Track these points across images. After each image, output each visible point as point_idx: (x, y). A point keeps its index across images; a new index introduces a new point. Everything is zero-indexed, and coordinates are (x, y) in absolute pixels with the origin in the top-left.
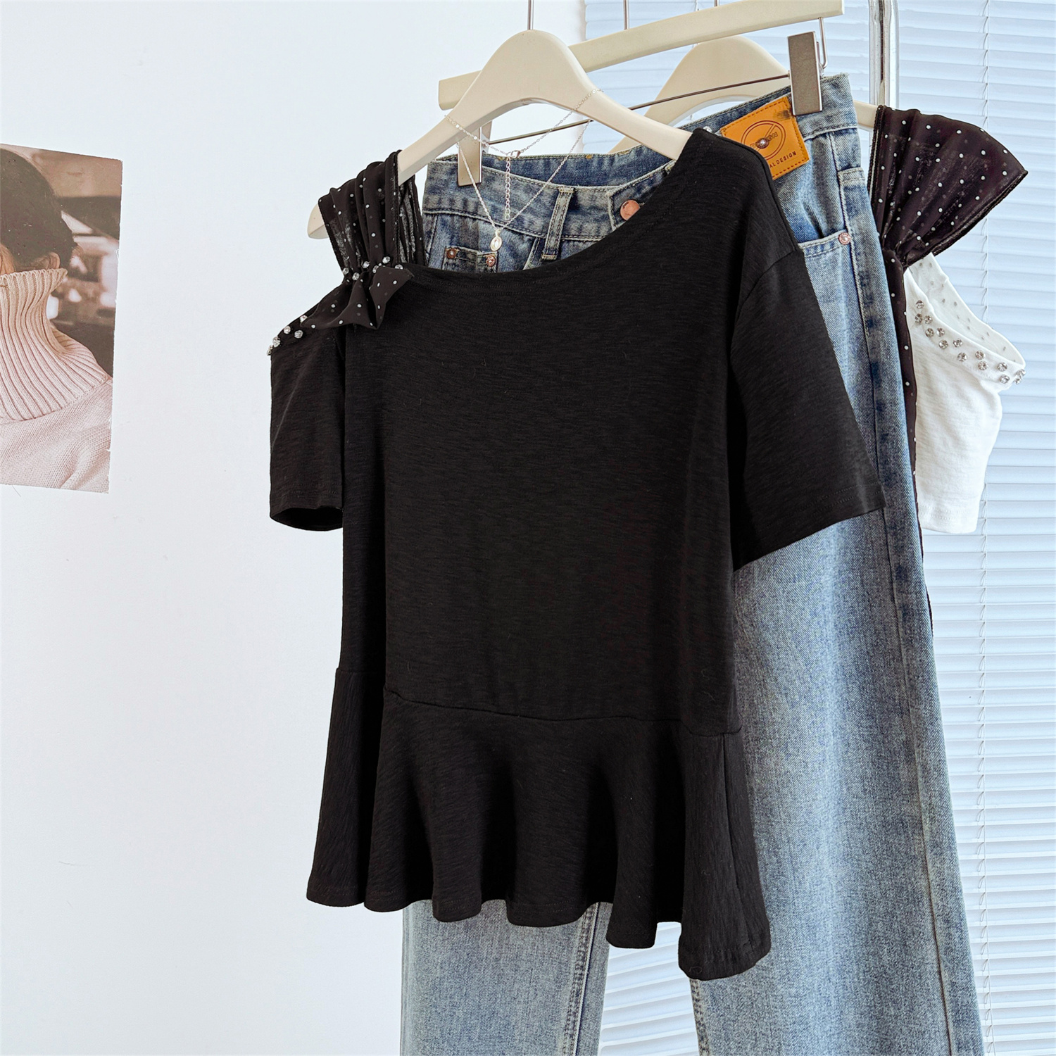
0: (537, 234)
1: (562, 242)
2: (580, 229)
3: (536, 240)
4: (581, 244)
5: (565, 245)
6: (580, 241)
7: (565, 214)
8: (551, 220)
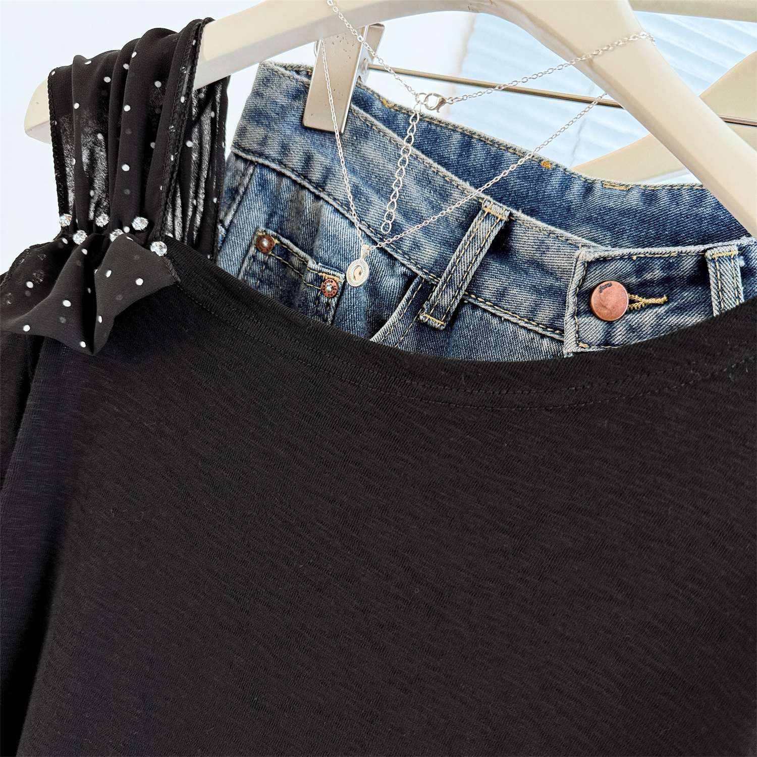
0: (421, 269)
1: (462, 304)
2: (502, 294)
3: (417, 279)
4: (495, 321)
5: (467, 311)
6: (494, 315)
7: (482, 255)
8: (454, 257)
